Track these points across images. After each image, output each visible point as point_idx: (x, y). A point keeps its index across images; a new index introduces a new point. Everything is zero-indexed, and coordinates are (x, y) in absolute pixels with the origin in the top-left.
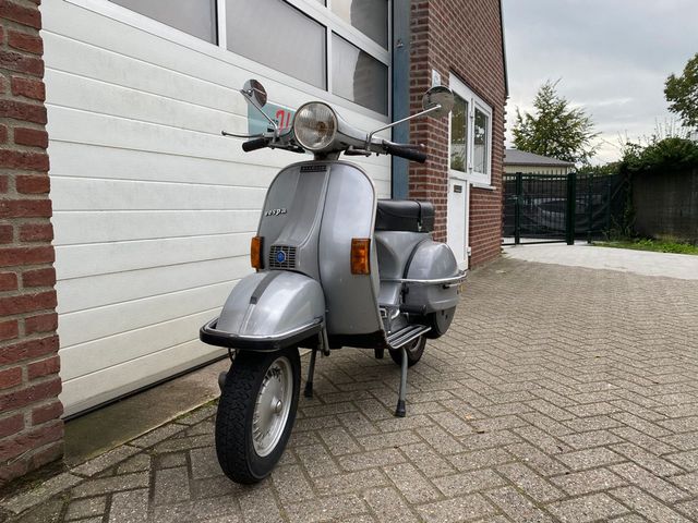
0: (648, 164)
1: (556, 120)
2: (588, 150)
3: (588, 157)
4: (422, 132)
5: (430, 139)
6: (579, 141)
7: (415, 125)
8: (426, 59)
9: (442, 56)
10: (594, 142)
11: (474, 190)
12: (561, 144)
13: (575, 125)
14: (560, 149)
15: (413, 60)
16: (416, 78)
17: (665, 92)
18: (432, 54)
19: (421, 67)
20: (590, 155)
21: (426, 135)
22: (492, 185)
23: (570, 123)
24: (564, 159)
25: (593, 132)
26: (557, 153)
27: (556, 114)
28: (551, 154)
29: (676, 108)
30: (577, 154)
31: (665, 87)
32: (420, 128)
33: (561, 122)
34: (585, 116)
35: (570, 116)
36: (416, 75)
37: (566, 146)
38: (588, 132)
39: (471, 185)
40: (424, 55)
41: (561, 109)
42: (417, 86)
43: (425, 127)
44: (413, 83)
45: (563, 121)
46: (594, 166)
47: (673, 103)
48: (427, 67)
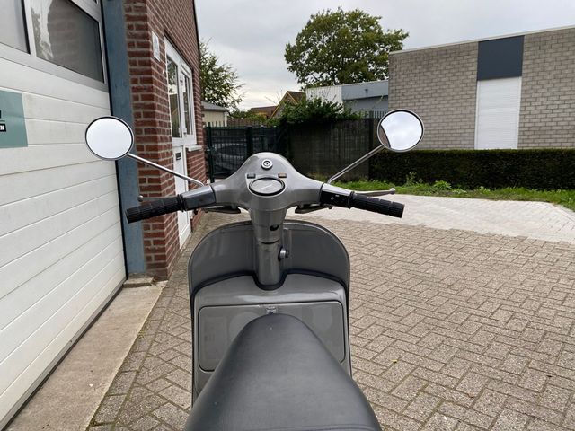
0: (300, 119)
1: (210, 72)
2: (236, 98)
3: (236, 103)
4: (148, 102)
5: (157, 111)
6: (229, 90)
7: (139, 94)
8: (145, 18)
9: (157, 17)
10: (239, 92)
11: (189, 154)
12: (215, 92)
13: (225, 77)
14: (215, 96)
15: (129, 18)
16: (135, 40)
17: (285, 56)
18: (150, 14)
19: (139, 28)
20: (238, 102)
21: (152, 107)
22: (197, 144)
23: (221, 74)
24: (219, 105)
25: (239, 83)
26: (214, 99)
27: (210, 67)
28: (209, 100)
29: (292, 69)
30: (228, 101)
31: (285, 53)
32: (145, 98)
33: (214, 74)
34: (232, 70)
35: (221, 70)
36: (135, 36)
37: (220, 94)
38: (235, 83)
39: (187, 149)
40: (142, 14)
41: (213, 63)
42: (136, 49)
43: (151, 98)
44: (131, 45)
45: (216, 73)
46: (241, 110)
47: (290, 64)
48: (147, 28)
